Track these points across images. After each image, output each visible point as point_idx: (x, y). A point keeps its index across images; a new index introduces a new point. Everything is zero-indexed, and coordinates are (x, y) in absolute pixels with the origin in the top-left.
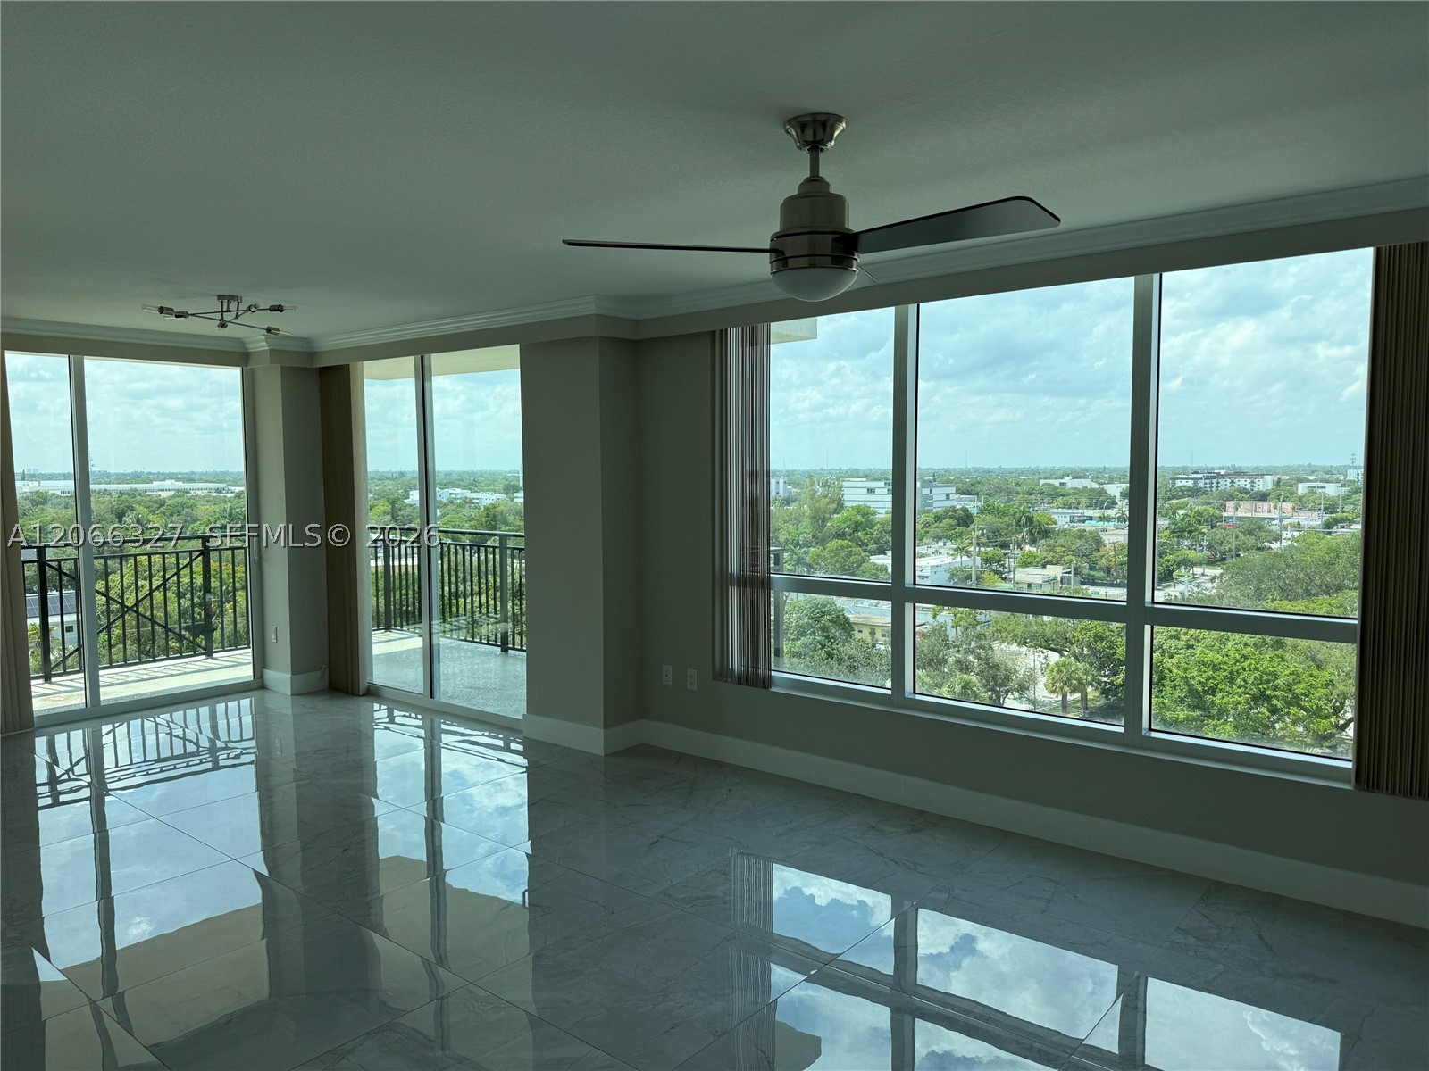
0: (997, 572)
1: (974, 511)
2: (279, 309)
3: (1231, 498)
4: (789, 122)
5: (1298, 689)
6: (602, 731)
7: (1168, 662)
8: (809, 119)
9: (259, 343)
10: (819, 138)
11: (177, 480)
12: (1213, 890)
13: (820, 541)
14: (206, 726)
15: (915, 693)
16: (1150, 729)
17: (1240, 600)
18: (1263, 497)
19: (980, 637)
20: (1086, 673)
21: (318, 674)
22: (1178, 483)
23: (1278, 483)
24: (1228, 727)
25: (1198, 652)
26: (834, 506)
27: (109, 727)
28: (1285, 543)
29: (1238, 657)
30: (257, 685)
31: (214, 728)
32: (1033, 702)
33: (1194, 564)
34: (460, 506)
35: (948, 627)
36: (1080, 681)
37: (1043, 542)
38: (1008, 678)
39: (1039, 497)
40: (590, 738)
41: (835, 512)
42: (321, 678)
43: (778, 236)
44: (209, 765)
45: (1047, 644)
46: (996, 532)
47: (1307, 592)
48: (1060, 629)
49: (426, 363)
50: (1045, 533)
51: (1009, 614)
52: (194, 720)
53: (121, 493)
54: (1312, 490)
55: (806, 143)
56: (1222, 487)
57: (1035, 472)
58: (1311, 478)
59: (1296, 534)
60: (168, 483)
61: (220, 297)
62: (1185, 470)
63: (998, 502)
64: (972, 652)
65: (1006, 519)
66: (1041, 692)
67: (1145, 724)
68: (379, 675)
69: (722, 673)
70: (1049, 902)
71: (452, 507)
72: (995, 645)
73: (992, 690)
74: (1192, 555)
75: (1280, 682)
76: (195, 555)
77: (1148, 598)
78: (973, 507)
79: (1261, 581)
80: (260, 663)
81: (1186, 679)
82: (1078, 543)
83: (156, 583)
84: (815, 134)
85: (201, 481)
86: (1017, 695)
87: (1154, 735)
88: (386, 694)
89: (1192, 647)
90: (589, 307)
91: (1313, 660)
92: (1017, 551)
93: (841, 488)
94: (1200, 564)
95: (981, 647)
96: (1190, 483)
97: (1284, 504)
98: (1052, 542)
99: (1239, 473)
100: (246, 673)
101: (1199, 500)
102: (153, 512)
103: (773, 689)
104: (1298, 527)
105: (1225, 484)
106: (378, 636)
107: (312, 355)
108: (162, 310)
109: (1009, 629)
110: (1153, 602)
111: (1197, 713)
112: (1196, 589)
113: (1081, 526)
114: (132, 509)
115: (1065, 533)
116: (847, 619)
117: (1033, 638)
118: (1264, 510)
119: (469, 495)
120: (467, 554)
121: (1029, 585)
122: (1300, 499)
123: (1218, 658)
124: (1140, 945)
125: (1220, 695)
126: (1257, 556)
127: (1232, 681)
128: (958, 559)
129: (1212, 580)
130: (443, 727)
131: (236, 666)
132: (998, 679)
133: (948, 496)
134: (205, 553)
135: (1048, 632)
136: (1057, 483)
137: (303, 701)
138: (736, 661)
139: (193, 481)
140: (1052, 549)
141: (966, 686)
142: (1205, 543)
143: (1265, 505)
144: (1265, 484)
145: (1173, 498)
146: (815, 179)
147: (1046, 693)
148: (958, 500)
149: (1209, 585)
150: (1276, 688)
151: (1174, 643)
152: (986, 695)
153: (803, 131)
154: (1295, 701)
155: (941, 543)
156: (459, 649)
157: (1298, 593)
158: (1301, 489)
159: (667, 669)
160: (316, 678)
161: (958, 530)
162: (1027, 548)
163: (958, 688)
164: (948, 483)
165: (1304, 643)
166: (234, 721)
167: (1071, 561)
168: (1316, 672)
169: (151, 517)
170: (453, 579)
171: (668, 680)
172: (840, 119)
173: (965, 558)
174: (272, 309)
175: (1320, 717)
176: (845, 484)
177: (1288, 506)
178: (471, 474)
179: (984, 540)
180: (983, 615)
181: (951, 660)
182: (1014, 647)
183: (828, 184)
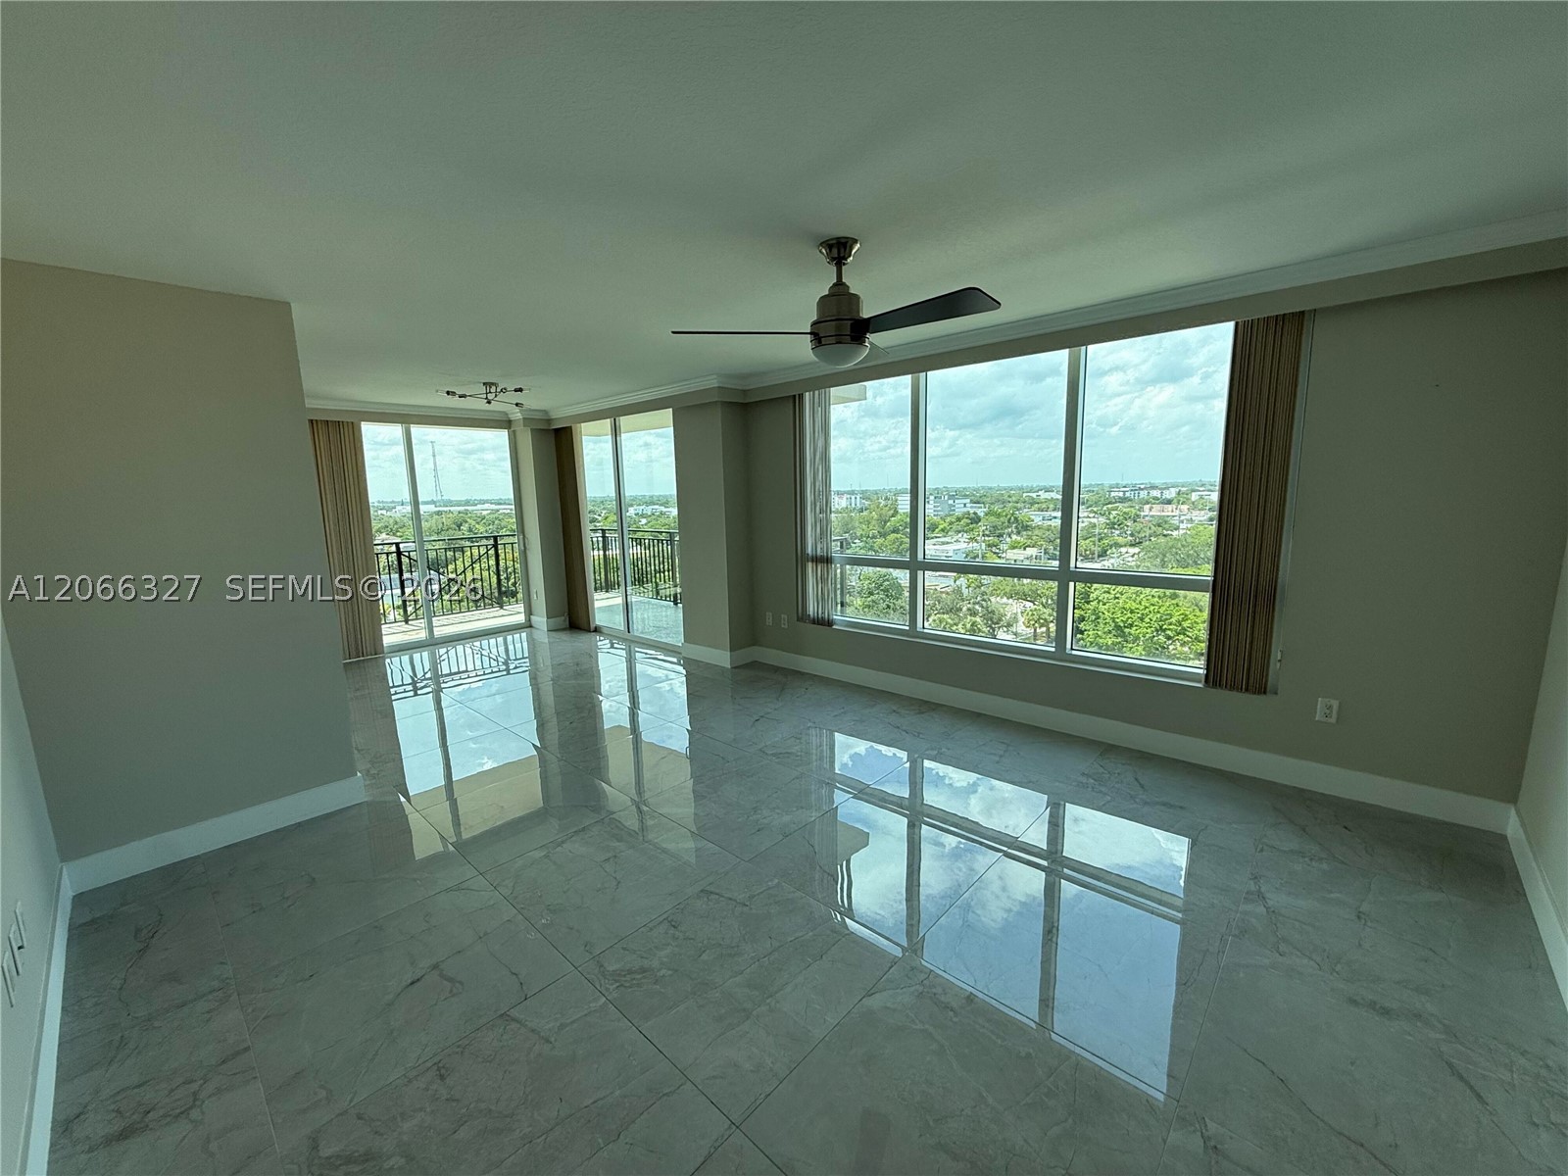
0: (995, 553)
1: (982, 515)
2: (520, 390)
3: (1147, 503)
4: (821, 244)
5: (1185, 624)
6: (729, 653)
7: (1102, 608)
8: (834, 242)
9: (517, 415)
10: (842, 255)
11: (492, 503)
12: (1108, 749)
13: (883, 535)
14: (502, 649)
15: (924, 628)
16: (1072, 649)
17: (1150, 568)
18: (1169, 502)
19: (984, 594)
20: (1050, 615)
21: (563, 618)
22: (1113, 494)
23: (1179, 493)
24: (1140, 648)
25: (1121, 601)
26: (892, 512)
27: (445, 650)
28: (1182, 532)
29: (1147, 605)
30: (528, 625)
31: (507, 650)
32: (1016, 634)
33: (1121, 546)
34: (658, 516)
35: (963, 588)
36: (1045, 620)
37: (1025, 533)
38: (1000, 620)
39: (1023, 505)
40: (722, 658)
41: (893, 516)
42: (565, 621)
43: (814, 324)
44: (505, 673)
45: (1024, 597)
46: (995, 527)
47: (1195, 563)
48: (1034, 588)
49: (617, 424)
50: (1026, 528)
51: (1002, 578)
52: (494, 644)
53: (459, 513)
54: (1201, 497)
55: (833, 259)
56: (1141, 496)
57: (1021, 489)
58: (1201, 489)
59: (1189, 526)
60: (486, 506)
61: (484, 384)
62: (1117, 486)
63: (997, 508)
64: (978, 603)
65: (1002, 519)
66: (1021, 627)
67: (1068, 646)
68: (599, 619)
69: (803, 617)
70: (1001, 756)
71: (653, 517)
72: (993, 599)
73: (990, 627)
74: (1121, 540)
75: (1173, 620)
76: (489, 547)
77: (1072, 565)
78: (981, 512)
79: (1165, 556)
80: (529, 612)
81: (1113, 619)
82: (1047, 533)
83: (467, 565)
84: (839, 253)
85: (505, 504)
86: (1005, 629)
87: (1074, 652)
88: (605, 630)
89: (1118, 598)
90: (713, 382)
91: (1196, 605)
92: (1008, 539)
93: (896, 500)
94: (1125, 546)
95: (984, 600)
96: (1121, 494)
97: (1182, 507)
98: (1030, 533)
99: (1153, 487)
100: (521, 618)
101: (1126, 505)
102: (478, 523)
103: (834, 627)
104: (1191, 521)
105: (1143, 494)
106: (597, 596)
107: (549, 421)
108: (448, 393)
109: (1002, 588)
110: (1076, 567)
111: (1120, 639)
112: (1122, 562)
113: (1049, 523)
114: (466, 522)
115: (1039, 527)
116: (900, 584)
117: (1016, 594)
118: (1169, 510)
119: (664, 509)
120: (665, 545)
121: (1015, 561)
122: (1193, 503)
123: (1134, 606)
124: (1057, 784)
125: (1135, 628)
126: (1162, 540)
127: (1142, 619)
128: (971, 544)
129: (1133, 556)
130: (637, 649)
131: (514, 613)
132: (993, 620)
133: (965, 505)
134: (495, 546)
135: (1026, 589)
136: (1034, 495)
137: (553, 634)
138: (812, 609)
139: (501, 504)
140: (1030, 537)
141: (974, 624)
142: (1129, 532)
143: (1170, 507)
144: (1171, 494)
145: (1109, 503)
146: (839, 283)
147: (1024, 628)
148: (971, 507)
149: (1130, 559)
150: (1171, 624)
151: (1106, 595)
152: (986, 630)
153: (830, 251)
154: (1183, 632)
155: (960, 535)
156: (649, 603)
157: (1188, 564)
158: (1194, 497)
159: (769, 615)
160: (562, 620)
161: (971, 526)
162: (1014, 537)
163: (968, 626)
164: (966, 496)
165: (1191, 594)
166: (518, 646)
167: (1042, 545)
168: (1198, 613)
169: (477, 526)
170: (657, 562)
171: (769, 621)
172: (856, 241)
173: (975, 544)
174: (516, 390)
175: (1199, 641)
176: (899, 498)
177: (1185, 507)
178: (665, 496)
179: (987, 532)
180: (986, 579)
181: (964, 609)
182: (1005, 600)
183: (848, 287)
